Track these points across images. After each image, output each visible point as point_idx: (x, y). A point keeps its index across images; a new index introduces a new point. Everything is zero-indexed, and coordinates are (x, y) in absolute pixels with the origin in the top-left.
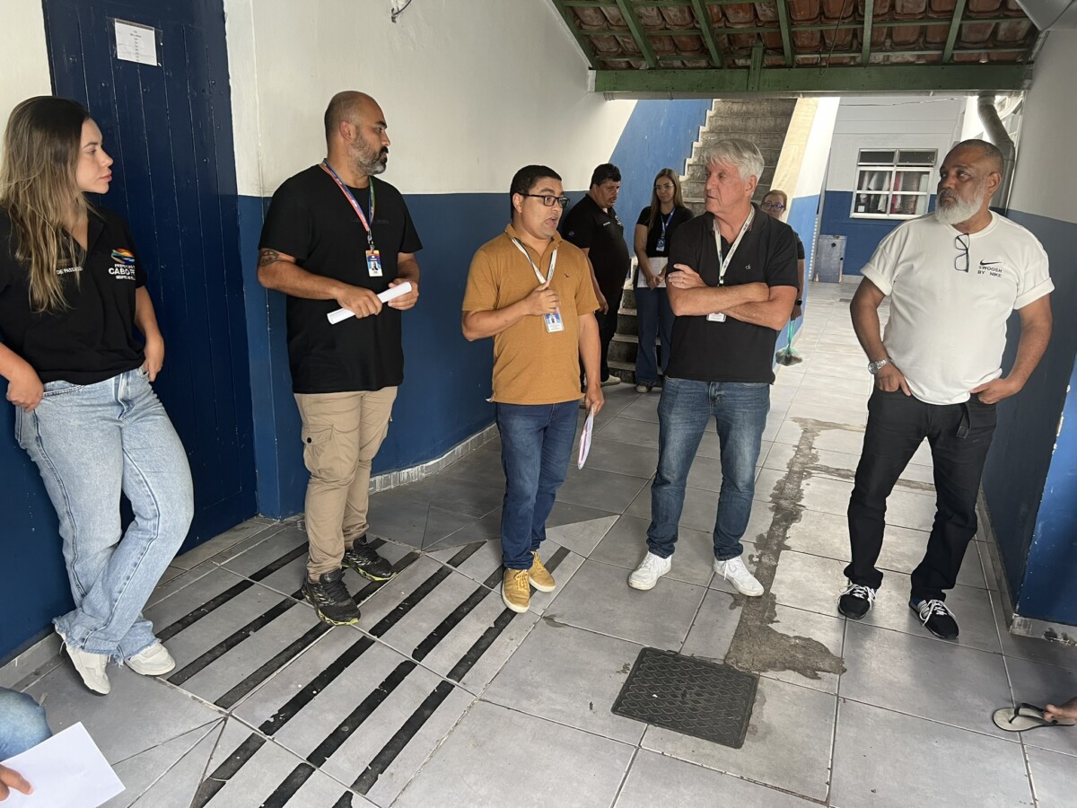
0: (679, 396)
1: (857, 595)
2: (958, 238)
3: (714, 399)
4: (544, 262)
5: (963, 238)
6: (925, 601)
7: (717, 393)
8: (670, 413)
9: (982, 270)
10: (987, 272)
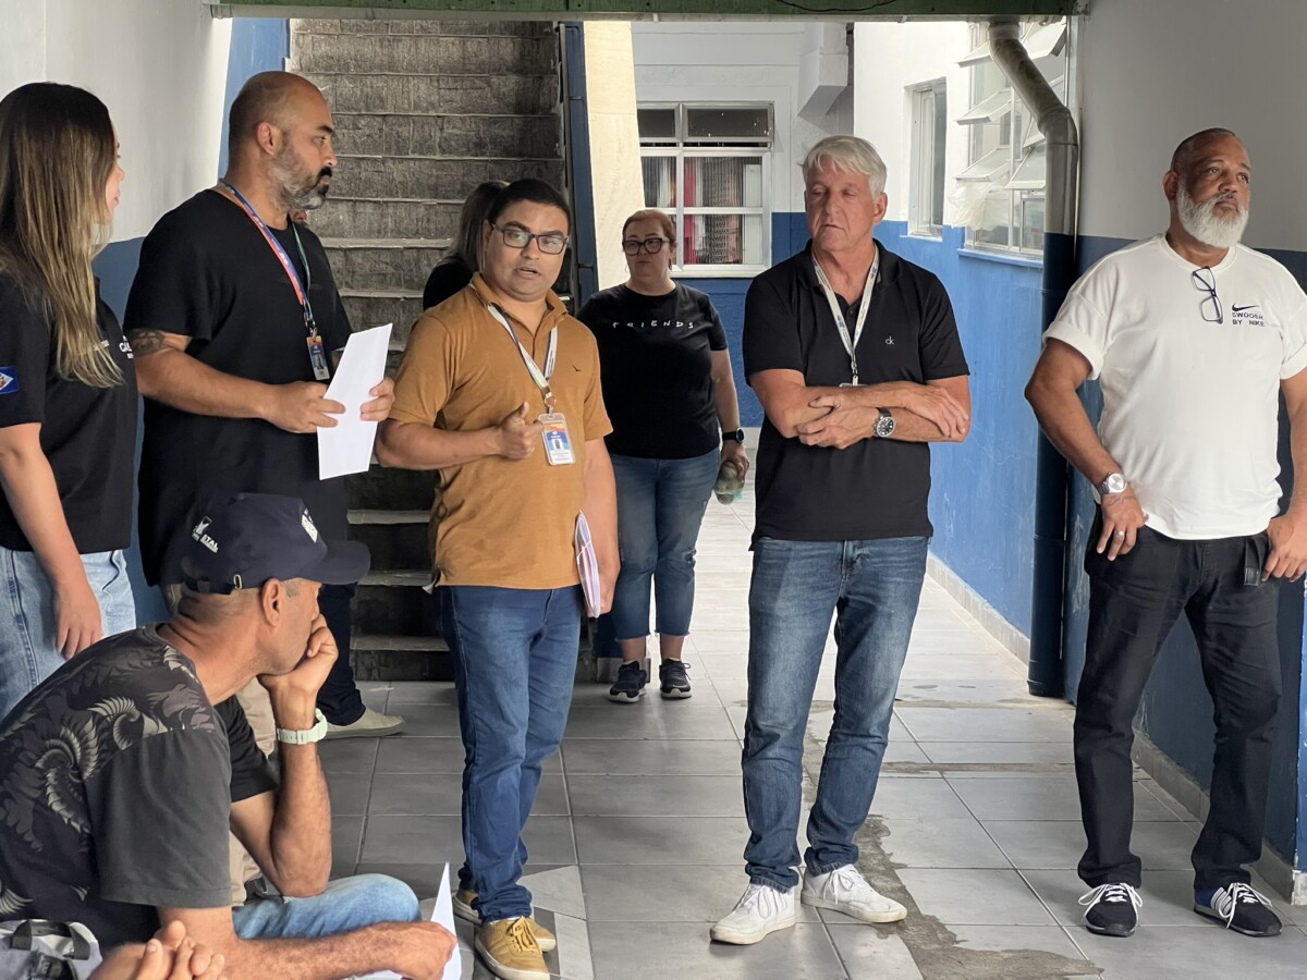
0: (791, 564)
1: (1113, 899)
2: (1194, 274)
3: (851, 563)
4: (538, 346)
5: (1203, 273)
6: (1221, 889)
7: (858, 552)
8: (775, 599)
9: (1236, 318)
10: (1245, 320)
